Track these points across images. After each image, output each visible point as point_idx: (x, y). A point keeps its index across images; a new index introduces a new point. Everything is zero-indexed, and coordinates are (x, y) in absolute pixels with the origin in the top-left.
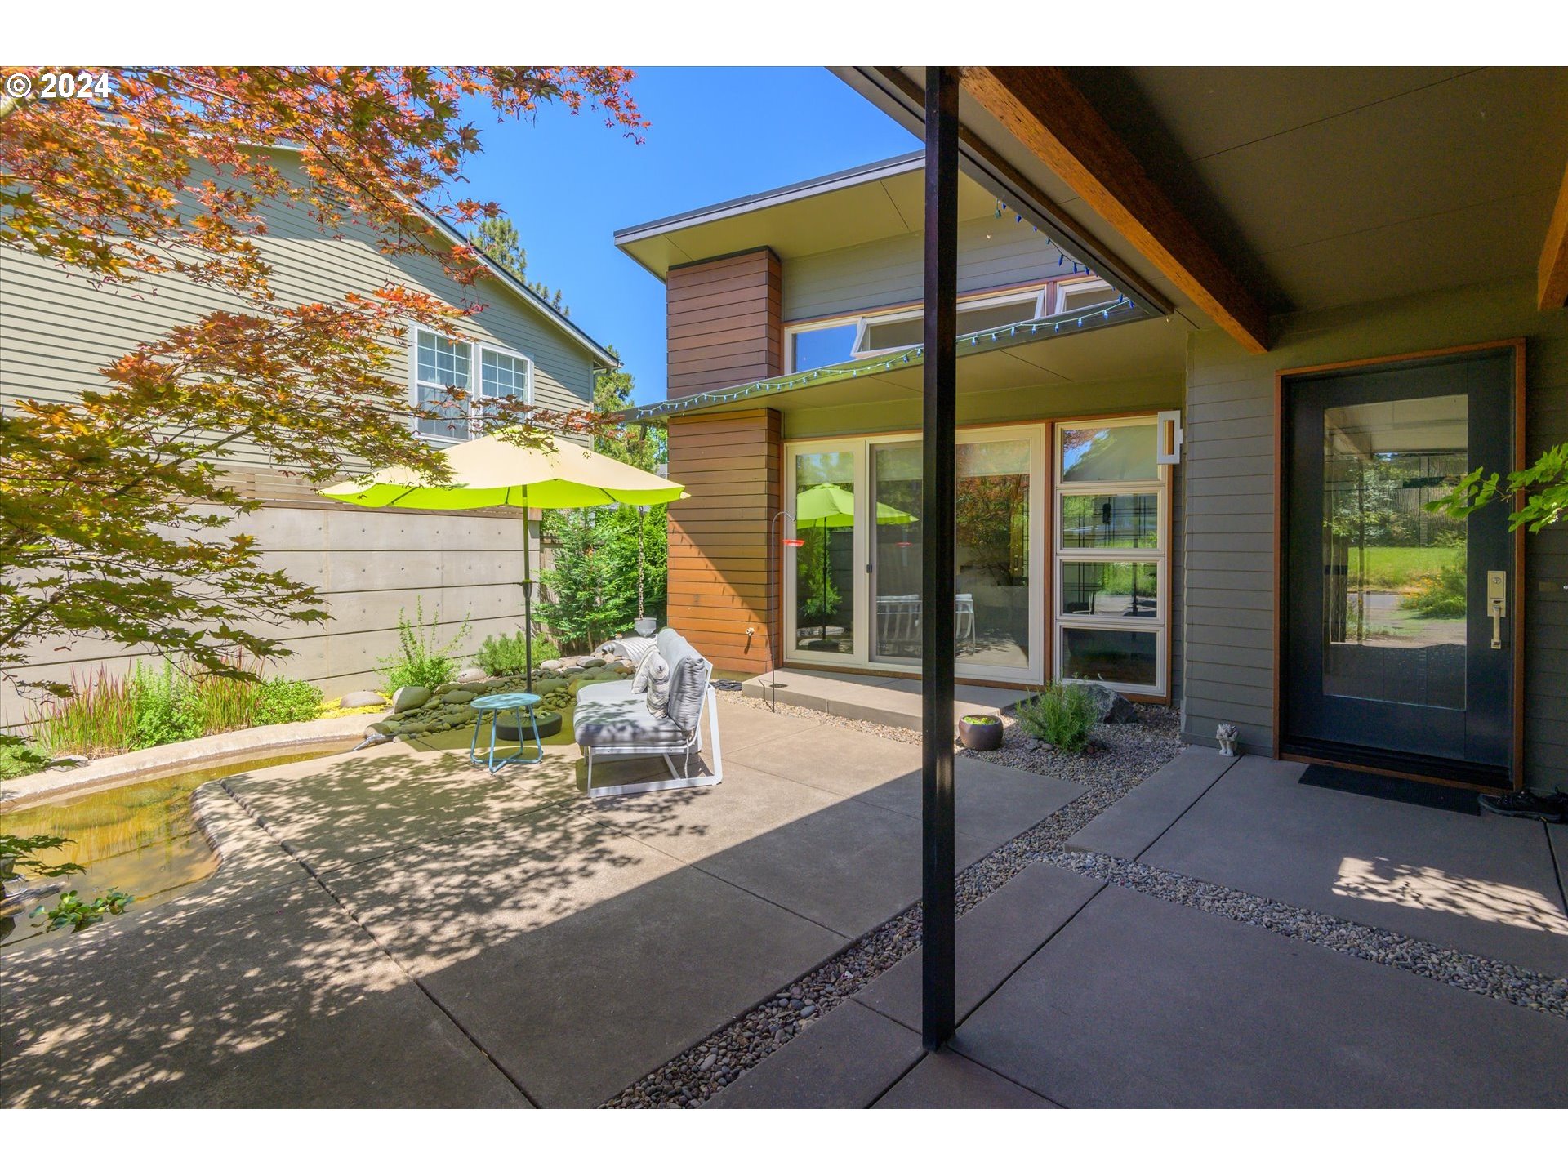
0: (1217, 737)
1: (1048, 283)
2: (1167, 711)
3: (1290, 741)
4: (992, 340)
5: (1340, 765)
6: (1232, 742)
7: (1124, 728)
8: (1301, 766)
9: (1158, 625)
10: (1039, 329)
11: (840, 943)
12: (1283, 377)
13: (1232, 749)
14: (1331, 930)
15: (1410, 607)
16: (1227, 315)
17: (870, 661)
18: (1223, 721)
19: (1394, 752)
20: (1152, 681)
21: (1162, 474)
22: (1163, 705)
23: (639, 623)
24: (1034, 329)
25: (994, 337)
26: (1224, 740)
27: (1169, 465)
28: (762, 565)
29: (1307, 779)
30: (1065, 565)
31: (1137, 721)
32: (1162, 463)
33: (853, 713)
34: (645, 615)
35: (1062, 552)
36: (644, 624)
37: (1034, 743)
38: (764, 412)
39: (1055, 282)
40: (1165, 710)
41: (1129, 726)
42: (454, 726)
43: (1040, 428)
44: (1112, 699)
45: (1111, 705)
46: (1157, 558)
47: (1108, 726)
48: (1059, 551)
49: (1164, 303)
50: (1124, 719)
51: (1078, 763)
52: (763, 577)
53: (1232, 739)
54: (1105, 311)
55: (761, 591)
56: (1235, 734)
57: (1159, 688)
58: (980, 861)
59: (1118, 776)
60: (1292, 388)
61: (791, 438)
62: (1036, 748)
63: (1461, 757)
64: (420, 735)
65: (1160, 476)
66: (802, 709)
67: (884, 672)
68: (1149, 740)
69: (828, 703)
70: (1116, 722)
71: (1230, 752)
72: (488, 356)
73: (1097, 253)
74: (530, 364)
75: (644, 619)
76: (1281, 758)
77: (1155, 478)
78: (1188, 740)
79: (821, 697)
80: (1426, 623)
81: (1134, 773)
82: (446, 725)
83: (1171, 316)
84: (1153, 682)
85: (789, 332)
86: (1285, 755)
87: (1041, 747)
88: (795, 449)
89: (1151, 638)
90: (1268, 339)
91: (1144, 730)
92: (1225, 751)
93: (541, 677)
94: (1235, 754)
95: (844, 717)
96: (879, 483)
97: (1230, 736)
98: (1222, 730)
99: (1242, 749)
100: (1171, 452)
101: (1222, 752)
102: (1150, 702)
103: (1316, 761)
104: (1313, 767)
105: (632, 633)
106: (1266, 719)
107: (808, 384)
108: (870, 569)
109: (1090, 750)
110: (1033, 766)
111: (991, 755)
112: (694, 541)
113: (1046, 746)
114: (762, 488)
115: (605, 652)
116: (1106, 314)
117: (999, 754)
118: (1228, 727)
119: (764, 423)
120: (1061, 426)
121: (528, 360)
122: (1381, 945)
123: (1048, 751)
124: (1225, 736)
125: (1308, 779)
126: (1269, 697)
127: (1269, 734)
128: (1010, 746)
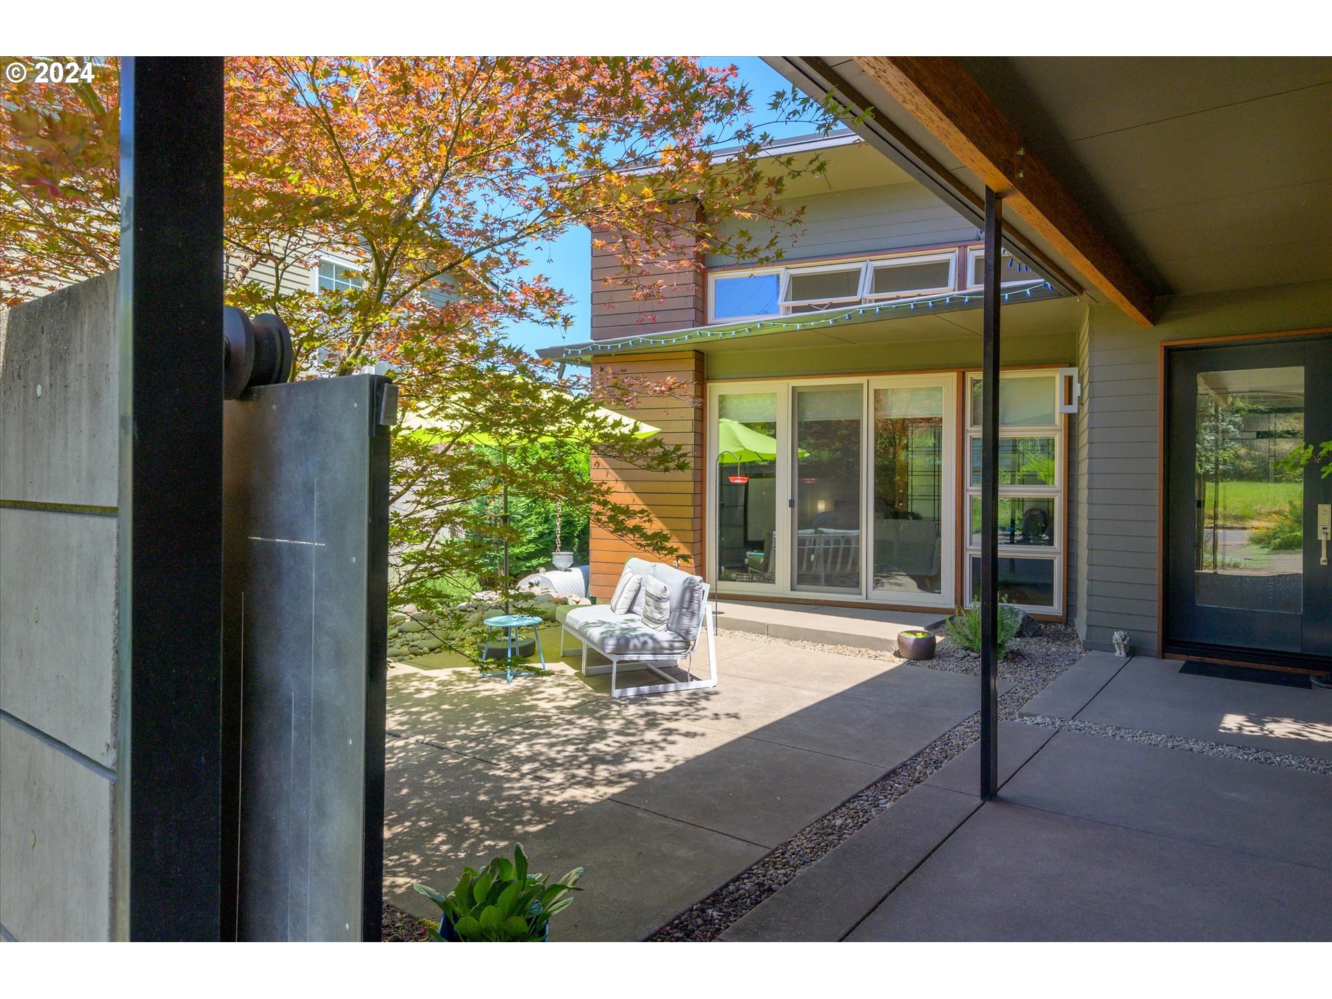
0: (1114, 642)
1: (959, 247)
2: (1063, 627)
3: (1172, 643)
4: (929, 307)
5: (1207, 660)
6: (1125, 645)
7: (1031, 641)
8: (1179, 662)
9: (1055, 552)
10: (970, 300)
11: (884, 771)
12: (1165, 347)
13: (1125, 650)
14: (1212, 749)
15: (1260, 541)
16: (1130, 304)
17: (792, 589)
18: (1118, 629)
19: (1248, 649)
21: (1059, 421)
22: (1060, 623)
23: (558, 557)
24: (966, 300)
25: (931, 304)
26: (1118, 644)
27: (1065, 414)
28: (688, 500)
29: (1184, 670)
30: (974, 500)
31: (1041, 635)
32: (1059, 410)
33: (793, 635)
34: (562, 549)
35: (972, 488)
36: (562, 558)
37: (962, 653)
38: (691, 354)
39: (966, 246)
40: (1061, 627)
41: (1035, 639)
42: (432, 650)
43: (952, 377)
44: (1021, 616)
45: (1020, 622)
46: (1054, 494)
47: (1018, 639)
48: (969, 488)
49: (1075, 287)
50: (1031, 634)
52: (690, 512)
53: (1125, 642)
54: (1028, 290)
55: (687, 525)
56: (1128, 638)
57: (1056, 609)
58: (955, 727)
59: (1037, 675)
60: (1171, 355)
61: (714, 379)
62: (965, 657)
63: (1299, 651)
64: (406, 657)
65: (1057, 421)
66: (741, 633)
67: (805, 600)
68: (1054, 649)
69: (768, 626)
70: (1024, 636)
71: (1123, 654)
73: (1037, 259)
75: (562, 553)
76: (1163, 657)
77: (1053, 422)
78: (1088, 647)
79: (760, 621)
81: (1049, 672)
82: (426, 649)
83: (1081, 297)
84: (1050, 603)
85: (712, 278)
86: (1167, 654)
87: (969, 655)
88: (717, 389)
89: (1050, 564)
90: (1154, 316)
91: (1048, 642)
92: (1120, 653)
93: (476, 609)
94: (1128, 654)
95: (784, 638)
96: (800, 424)
97: (1124, 640)
98: (1117, 636)
99: (1133, 651)
100: (1070, 402)
101: (1117, 654)
102: (1048, 620)
103: (1192, 658)
104: (1188, 663)
105: (550, 567)
106: (1153, 624)
107: (750, 334)
108: (792, 504)
109: (1010, 656)
110: (966, 670)
111: (928, 663)
112: (620, 476)
113: (973, 654)
114: (689, 426)
115: (532, 585)
116: (1028, 293)
117: (934, 662)
118: (1122, 633)
119: (691, 365)
122: (1245, 754)
123: (976, 658)
124: (1120, 641)
125: (1188, 669)
126: (1154, 608)
127: (1154, 638)
128: (945, 655)
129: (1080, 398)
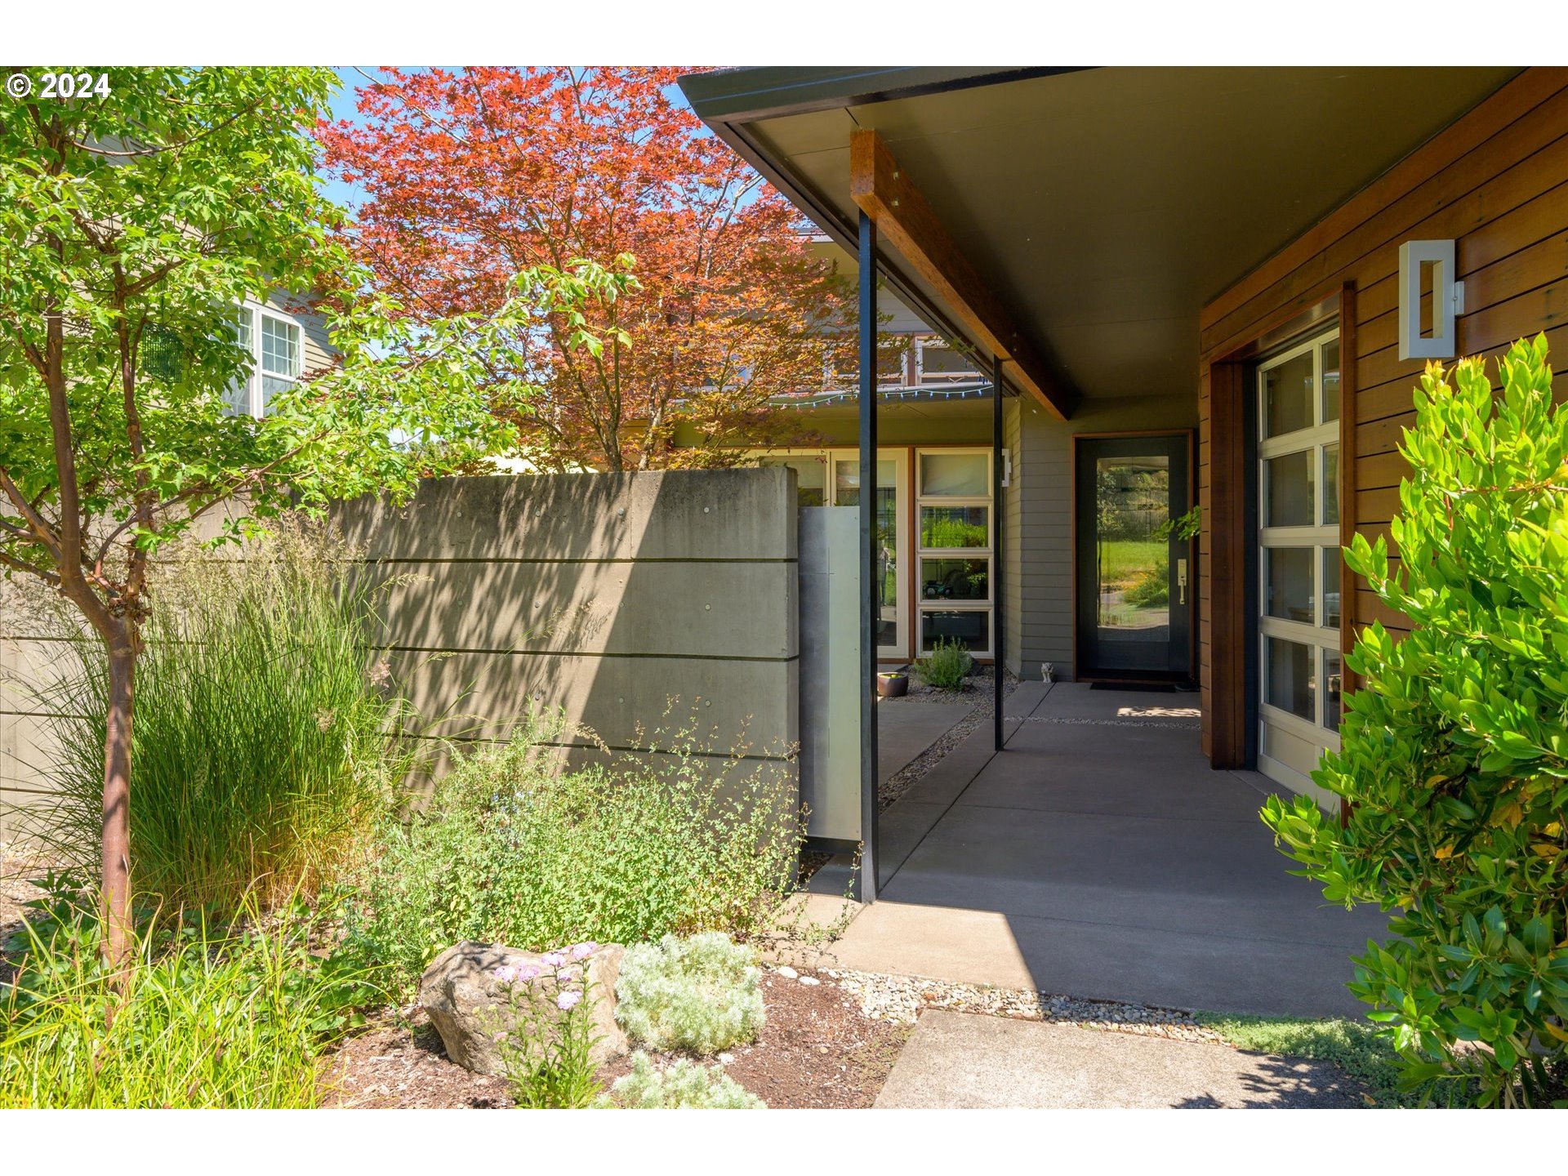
0: (1041, 672)
3: (1083, 671)
5: (1108, 681)
6: (1051, 674)
8: (1089, 683)
9: (988, 604)
12: (1077, 438)
13: (1051, 677)
15: (1128, 601)
18: (1043, 662)
20: (986, 649)
21: (990, 492)
25: (902, 396)
26: (1045, 673)
29: (1091, 688)
30: (925, 562)
35: (921, 551)
37: (928, 689)
43: (905, 451)
46: (986, 555)
47: (969, 677)
48: (919, 550)
51: (961, 697)
53: (1051, 672)
56: (1052, 668)
57: (990, 654)
62: (931, 692)
63: (1166, 669)
71: (1050, 680)
72: (267, 321)
74: (302, 331)
76: (1077, 681)
77: (986, 493)
78: (1022, 679)
80: (1142, 612)
86: (1080, 679)
87: (933, 691)
89: (984, 615)
90: (1068, 413)
92: (1047, 680)
94: (1053, 681)
97: (1049, 670)
98: (1044, 667)
99: (1056, 678)
101: (1045, 681)
102: (987, 662)
103: (1096, 680)
104: (1094, 683)
106: (1068, 657)
109: (966, 690)
110: (935, 701)
111: (904, 698)
113: (938, 689)
117: (908, 697)
118: (1047, 665)
120: (921, 451)
121: (300, 326)
123: (941, 691)
124: (1046, 671)
125: (1095, 687)
126: (1070, 643)
127: (1070, 668)
128: (915, 692)
129: (1011, 475)
